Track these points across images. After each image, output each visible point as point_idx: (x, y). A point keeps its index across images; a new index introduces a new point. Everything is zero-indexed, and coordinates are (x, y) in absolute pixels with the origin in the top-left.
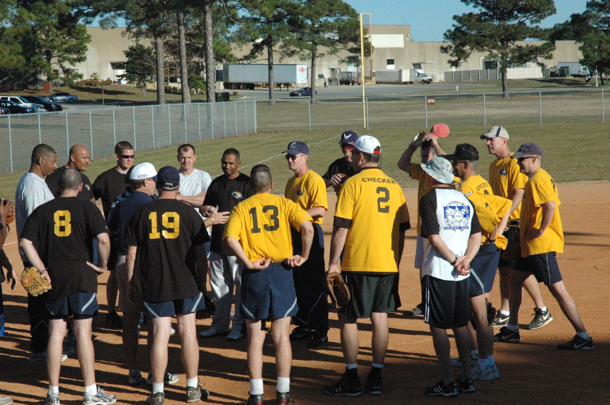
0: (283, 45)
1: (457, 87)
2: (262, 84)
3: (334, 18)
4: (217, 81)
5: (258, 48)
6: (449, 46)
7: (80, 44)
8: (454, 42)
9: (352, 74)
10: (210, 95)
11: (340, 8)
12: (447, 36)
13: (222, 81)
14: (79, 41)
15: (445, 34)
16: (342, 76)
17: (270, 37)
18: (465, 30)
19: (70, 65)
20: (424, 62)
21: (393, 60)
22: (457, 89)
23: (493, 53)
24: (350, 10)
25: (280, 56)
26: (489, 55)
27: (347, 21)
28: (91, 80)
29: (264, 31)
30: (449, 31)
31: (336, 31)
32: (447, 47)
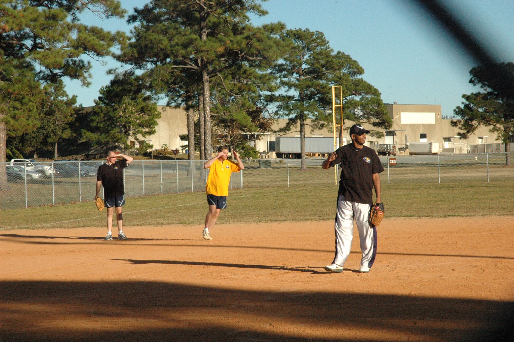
0: (314, 119)
1: (476, 157)
2: (309, 154)
3: (360, 97)
4: (270, 151)
5: (292, 121)
6: (458, 120)
7: (151, 120)
8: (463, 117)
9: (388, 146)
10: (207, 156)
11: (364, 88)
12: (457, 112)
13: (274, 151)
14: (150, 117)
15: (455, 110)
16: (380, 148)
17: (302, 112)
18: (473, 107)
19: (142, 137)
20: (453, 136)
21: (426, 134)
22: (476, 159)
23: (497, 127)
24: (373, 90)
25: (311, 128)
26: (493, 128)
27: (369, 99)
28: (161, 150)
29: (297, 107)
30: (458, 108)
31: (359, 108)
32: (457, 122)
